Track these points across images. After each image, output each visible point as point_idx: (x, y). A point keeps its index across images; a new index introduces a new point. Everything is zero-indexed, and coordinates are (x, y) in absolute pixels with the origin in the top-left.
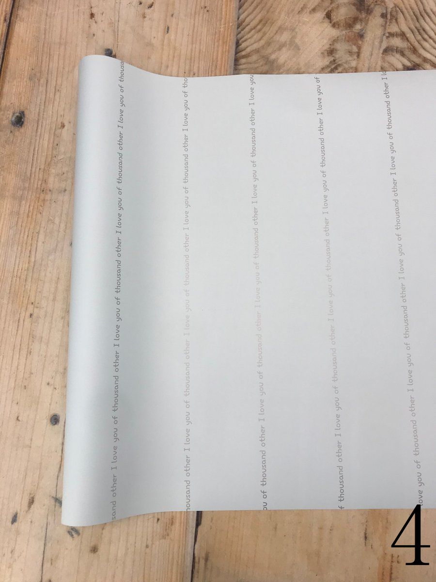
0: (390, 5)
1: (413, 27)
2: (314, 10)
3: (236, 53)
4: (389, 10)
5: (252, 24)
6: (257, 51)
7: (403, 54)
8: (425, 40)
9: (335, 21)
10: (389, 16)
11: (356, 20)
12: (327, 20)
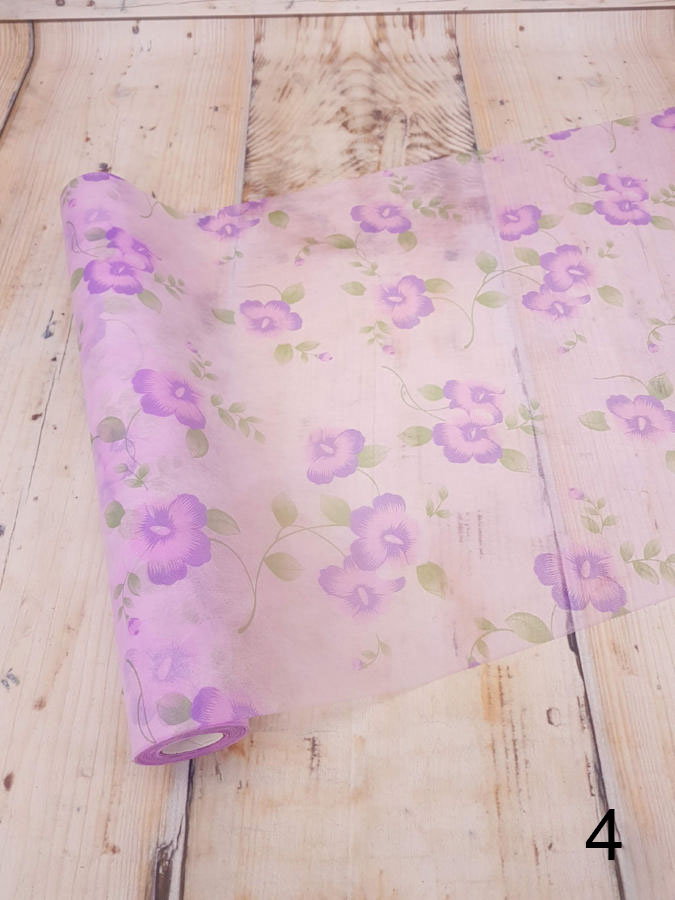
0: (409, 114)
1: (436, 128)
2: (328, 122)
3: (246, 158)
4: (408, 118)
5: (263, 136)
6: (270, 155)
7: (427, 147)
8: (449, 136)
9: (350, 129)
10: (408, 121)
11: (374, 127)
12: (343, 128)
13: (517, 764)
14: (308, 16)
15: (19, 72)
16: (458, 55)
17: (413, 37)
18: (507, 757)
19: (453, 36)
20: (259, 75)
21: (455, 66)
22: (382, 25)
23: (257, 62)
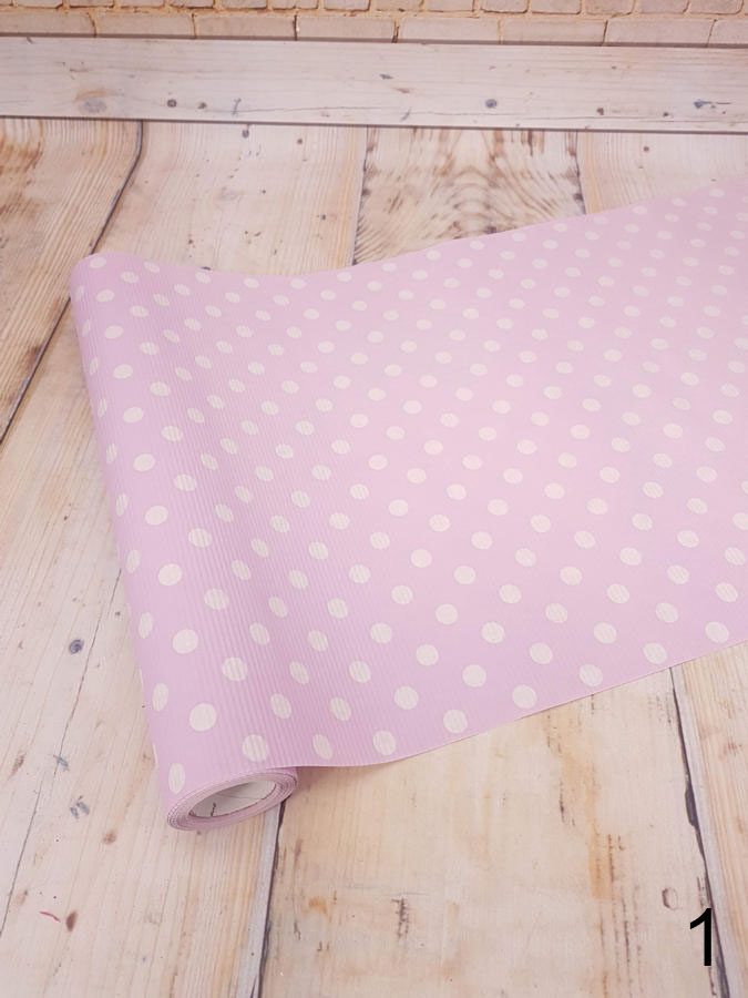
5: (371, 248)
13: (628, 950)
14: (423, 127)
15: (124, 171)
16: (578, 174)
17: (531, 154)
18: (617, 939)
19: (573, 154)
20: (370, 185)
21: (574, 184)
22: (499, 140)
23: (368, 171)
